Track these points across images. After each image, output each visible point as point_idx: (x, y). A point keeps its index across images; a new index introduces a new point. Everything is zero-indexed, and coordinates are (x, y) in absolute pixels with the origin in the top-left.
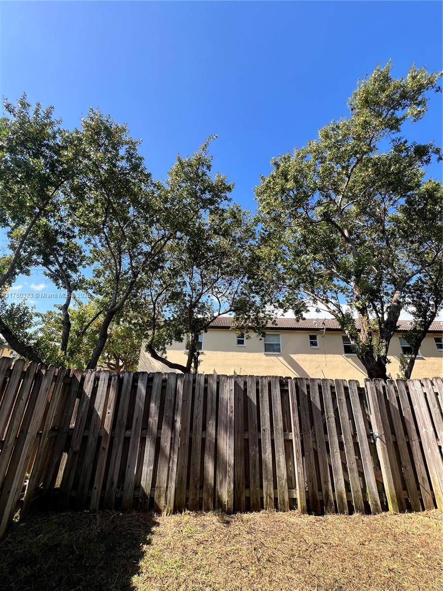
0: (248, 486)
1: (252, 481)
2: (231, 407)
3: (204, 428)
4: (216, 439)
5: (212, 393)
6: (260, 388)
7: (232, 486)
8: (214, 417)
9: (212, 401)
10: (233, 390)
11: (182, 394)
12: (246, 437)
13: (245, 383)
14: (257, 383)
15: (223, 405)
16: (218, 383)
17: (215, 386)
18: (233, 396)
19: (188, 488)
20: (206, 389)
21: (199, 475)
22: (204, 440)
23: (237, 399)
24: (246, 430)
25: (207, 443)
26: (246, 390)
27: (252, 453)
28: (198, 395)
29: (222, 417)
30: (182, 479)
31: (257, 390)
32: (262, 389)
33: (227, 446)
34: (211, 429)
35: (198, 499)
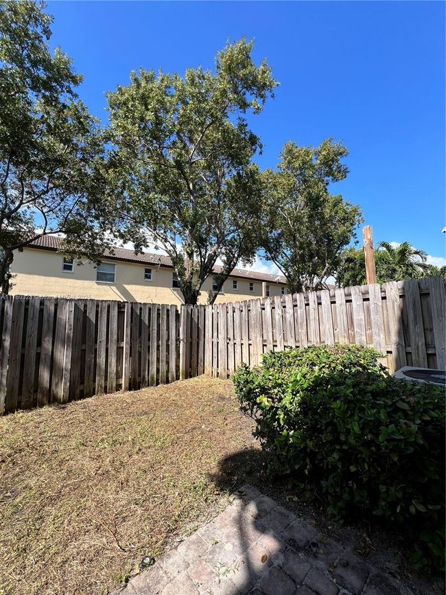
0: (82, 383)
1: (86, 378)
2: (70, 325)
3: (39, 344)
4: (52, 352)
5: (49, 315)
6: (99, 310)
7: (68, 384)
8: (51, 334)
9: (48, 320)
10: (73, 312)
11: (11, 314)
12: (84, 348)
13: (85, 306)
14: (98, 306)
15: (61, 324)
16: (56, 305)
17: (52, 308)
18: (73, 316)
19: (20, 393)
20: (41, 311)
21: (33, 382)
22: (38, 355)
23: (76, 319)
24: (84, 342)
25: (43, 356)
26: (85, 311)
27: (88, 359)
28: (32, 316)
29: (59, 334)
30: (13, 388)
31: (97, 312)
32: (101, 311)
33: (64, 357)
34: (47, 345)
35: (32, 400)
